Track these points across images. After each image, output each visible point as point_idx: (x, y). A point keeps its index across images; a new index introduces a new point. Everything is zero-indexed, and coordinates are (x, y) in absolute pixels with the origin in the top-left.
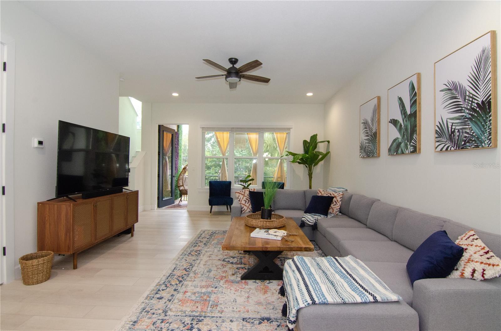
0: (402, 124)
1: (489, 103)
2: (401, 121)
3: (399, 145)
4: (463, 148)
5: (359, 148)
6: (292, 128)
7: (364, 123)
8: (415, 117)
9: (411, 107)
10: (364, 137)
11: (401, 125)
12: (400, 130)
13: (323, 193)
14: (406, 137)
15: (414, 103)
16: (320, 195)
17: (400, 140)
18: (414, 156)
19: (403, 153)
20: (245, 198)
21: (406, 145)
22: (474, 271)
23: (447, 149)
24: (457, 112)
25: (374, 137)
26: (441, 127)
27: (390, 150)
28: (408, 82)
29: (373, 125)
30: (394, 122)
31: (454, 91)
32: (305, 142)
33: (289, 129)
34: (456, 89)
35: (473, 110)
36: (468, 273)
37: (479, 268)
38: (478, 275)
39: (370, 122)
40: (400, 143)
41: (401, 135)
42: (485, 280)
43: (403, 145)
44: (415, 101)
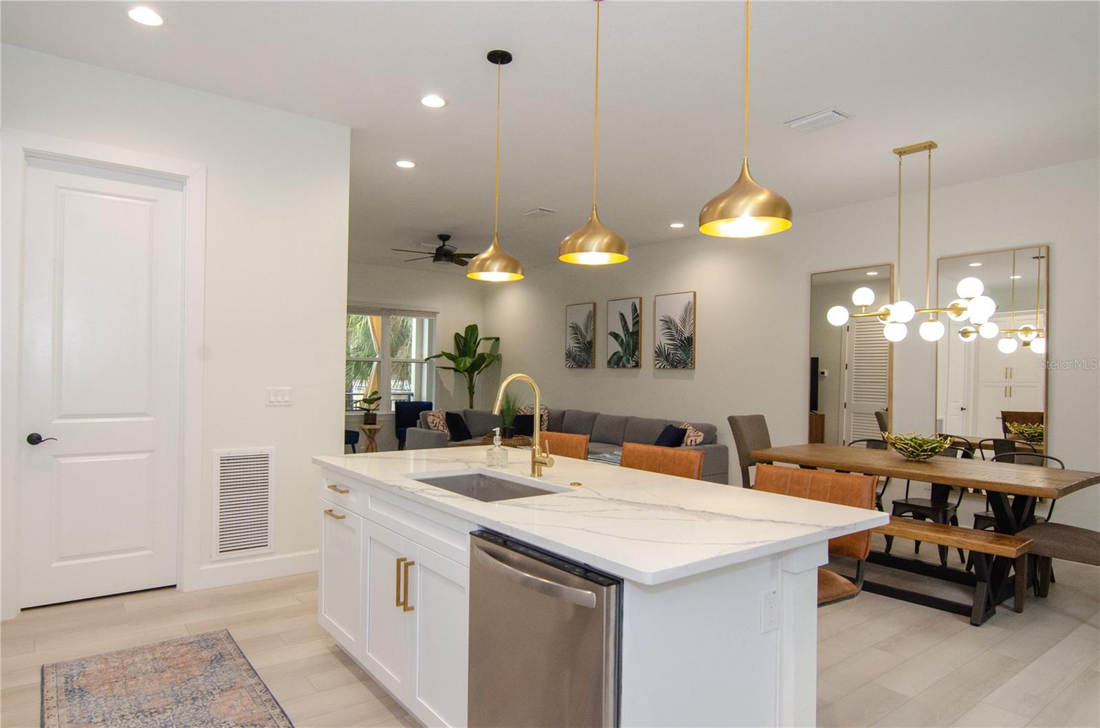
0: (624, 339)
1: (691, 338)
2: (623, 336)
3: (620, 359)
4: (676, 367)
5: (564, 356)
6: (438, 313)
7: (574, 328)
8: (638, 336)
9: (633, 325)
10: (572, 344)
11: (622, 340)
12: (621, 343)
13: (525, 411)
14: (627, 352)
15: (637, 323)
16: (522, 414)
17: (621, 354)
18: (635, 370)
19: (624, 366)
20: (441, 422)
21: (628, 361)
22: (692, 441)
23: (664, 367)
24: (671, 340)
25: (589, 347)
26: (660, 349)
27: (609, 362)
28: (631, 302)
29: (587, 332)
30: (616, 336)
31: (670, 324)
32: (457, 336)
33: (434, 314)
34: (671, 322)
35: (681, 341)
36: (689, 443)
37: (693, 439)
38: (693, 443)
39: (582, 328)
40: (622, 357)
41: (622, 349)
42: (696, 445)
43: (624, 358)
44: (637, 322)
